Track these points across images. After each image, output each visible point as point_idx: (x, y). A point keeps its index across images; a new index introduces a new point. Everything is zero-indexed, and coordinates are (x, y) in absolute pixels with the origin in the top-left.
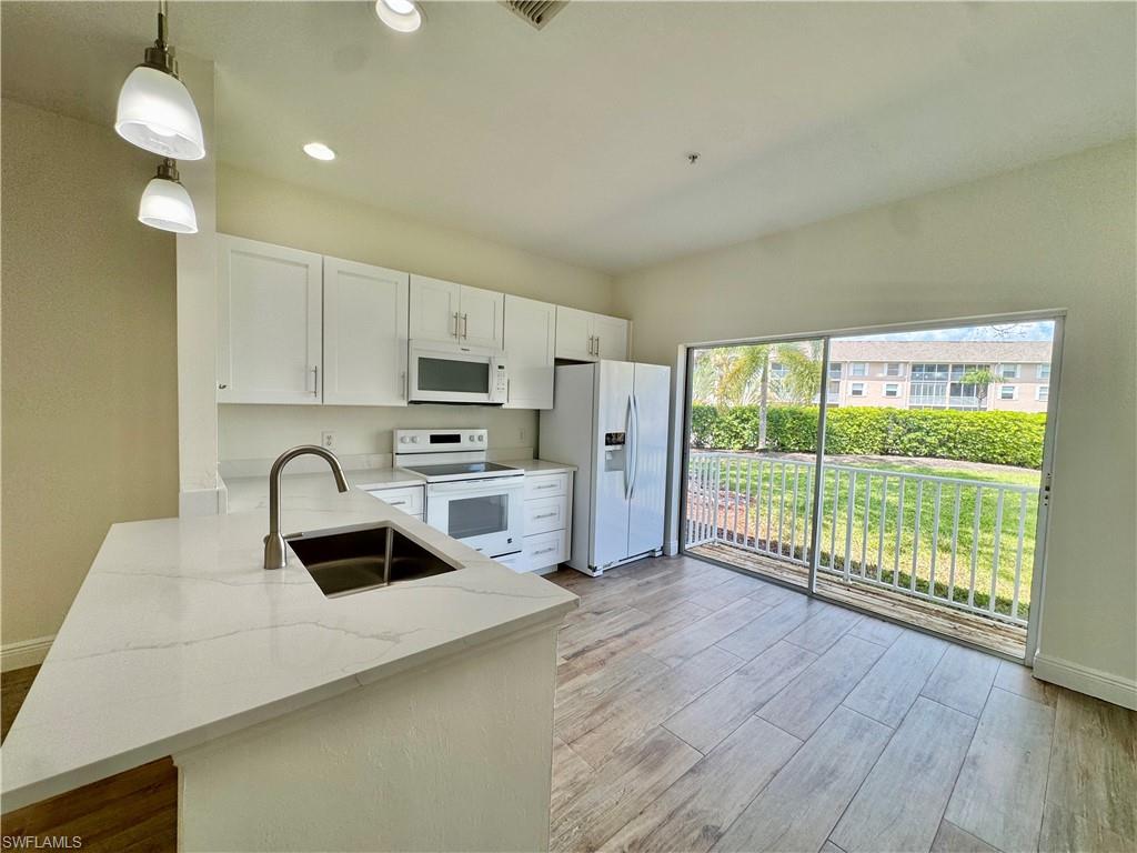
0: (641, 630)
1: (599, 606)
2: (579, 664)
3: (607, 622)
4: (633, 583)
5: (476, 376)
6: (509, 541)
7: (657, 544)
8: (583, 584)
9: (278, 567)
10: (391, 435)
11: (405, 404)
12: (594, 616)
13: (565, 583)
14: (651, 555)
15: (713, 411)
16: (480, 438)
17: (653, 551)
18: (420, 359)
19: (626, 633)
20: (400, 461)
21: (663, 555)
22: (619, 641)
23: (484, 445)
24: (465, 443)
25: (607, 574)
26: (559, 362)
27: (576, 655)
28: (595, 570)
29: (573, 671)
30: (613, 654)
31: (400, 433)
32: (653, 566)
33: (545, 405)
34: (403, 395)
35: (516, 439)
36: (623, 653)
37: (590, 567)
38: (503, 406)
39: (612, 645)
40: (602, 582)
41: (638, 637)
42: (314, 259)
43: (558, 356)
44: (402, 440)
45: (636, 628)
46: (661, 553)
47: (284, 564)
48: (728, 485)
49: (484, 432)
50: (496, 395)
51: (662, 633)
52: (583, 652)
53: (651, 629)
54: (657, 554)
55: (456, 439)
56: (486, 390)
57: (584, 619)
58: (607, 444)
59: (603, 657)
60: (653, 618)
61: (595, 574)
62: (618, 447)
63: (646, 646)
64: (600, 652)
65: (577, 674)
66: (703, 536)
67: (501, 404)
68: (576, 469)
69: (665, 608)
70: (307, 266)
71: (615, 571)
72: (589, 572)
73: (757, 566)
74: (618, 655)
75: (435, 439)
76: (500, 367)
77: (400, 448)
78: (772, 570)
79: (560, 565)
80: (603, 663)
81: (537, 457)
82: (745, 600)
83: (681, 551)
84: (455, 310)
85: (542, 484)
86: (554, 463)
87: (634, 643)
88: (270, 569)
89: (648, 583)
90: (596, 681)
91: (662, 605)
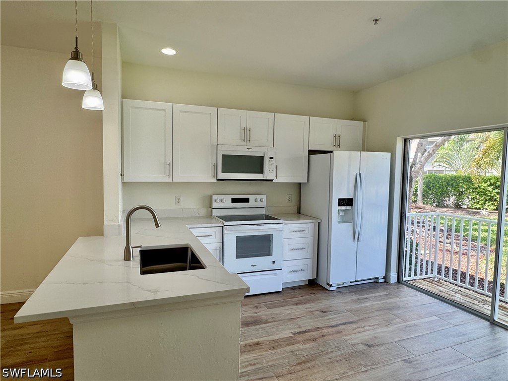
0: (348, 325)
1: (327, 308)
2: (300, 338)
3: (328, 317)
4: (356, 297)
5: (256, 164)
6: (274, 262)
7: (381, 274)
8: (322, 295)
9: (129, 260)
10: (211, 197)
11: (216, 181)
12: (320, 313)
13: (311, 292)
14: (375, 282)
15: (468, 180)
16: (261, 200)
17: (377, 278)
18: (222, 155)
19: (337, 326)
20: (215, 213)
21: (385, 282)
22: (330, 330)
23: (264, 204)
24: (252, 203)
25: (339, 290)
26: (311, 152)
27: (299, 333)
28: (331, 286)
29: (295, 341)
30: (323, 336)
31: (214, 197)
32: (374, 288)
33: (303, 180)
34: (214, 176)
35: (286, 201)
36: (330, 337)
37: (328, 284)
38: (274, 181)
39: (324, 331)
40: (335, 294)
41: (344, 329)
42: (168, 106)
43: (310, 149)
44: (216, 201)
45: (345, 324)
46: (383, 280)
47: (132, 259)
48: (470, 238)
49: (264, 197)
50: (268, 174)
51: (361, 329)
52: (305, 332)
53: (354, 326)
54: (380, 281)
55: (247, 200)
56: (262, 172)
57: (313, 314)
58: (339, 205)
59: (316, 337)
60: (359, 320)
61: (331, 289)
62: (348, 207)
63: (347, 335)
64: (315, 334)
65: (296, 343)
66: (424, 272)
67: (272, 180)
68: (320, 221)
69: (370, 315)
70: (165, 110)
71: (346, 288)
72: (327, 287)
73: (464, 298)
74: (325, 337)
75: (234, 200)
76: (272, 158)
77: (215, 205)
78: (476, 302)
79: (309, 281)
80: (314, 340)
81: (299, 212)
82: (435, 318)
83: (399, 281)
84: (244, 126)
85: (295, 229)
86: (308, 216)
87: (340, 332)
88: (126, 260)
89: (366, 298)
90: (306, 349)
91: (370, 313)
